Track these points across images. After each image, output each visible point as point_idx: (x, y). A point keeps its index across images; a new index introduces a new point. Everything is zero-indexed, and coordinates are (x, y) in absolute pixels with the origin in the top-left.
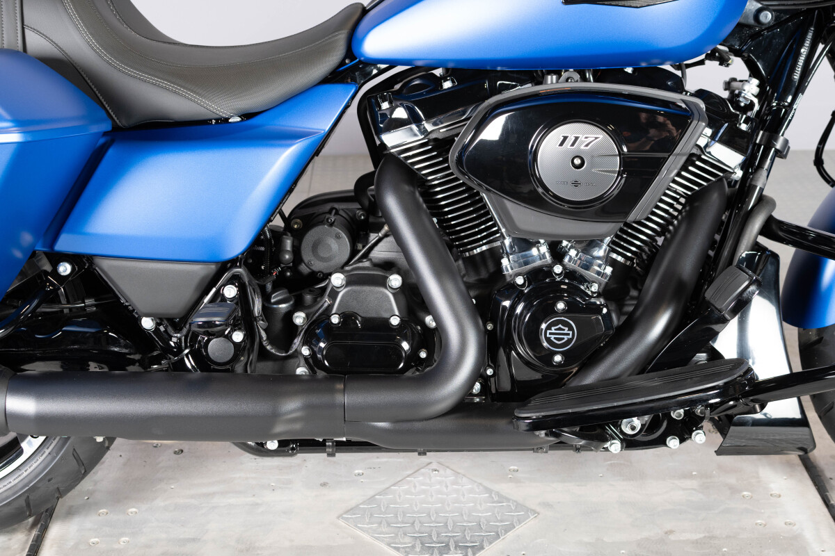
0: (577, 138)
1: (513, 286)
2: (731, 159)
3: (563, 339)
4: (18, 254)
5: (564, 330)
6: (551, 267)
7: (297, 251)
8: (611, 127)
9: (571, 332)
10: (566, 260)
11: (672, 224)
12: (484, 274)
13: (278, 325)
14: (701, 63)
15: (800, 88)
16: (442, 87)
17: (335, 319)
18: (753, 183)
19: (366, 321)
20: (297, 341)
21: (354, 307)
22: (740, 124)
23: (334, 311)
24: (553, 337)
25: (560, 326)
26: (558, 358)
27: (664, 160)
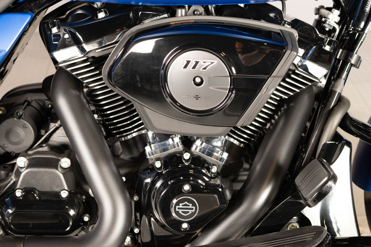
0: (197, 63)
1: (153, 168)
3: (189, 212)
5: (189, 206)
6: (181, 153)
8: (223, 54)
9: (194, 207)
10: (193, 148)
11: (274, 118)
12: (136, 154)
16: (97, 16)
17: (18, 193)
18: (334, 89)
19: (42, 194)
21: (33, 184)
22: (325, 46)
23: (18, 186)
24: (180, 211)
25: (186, 203)
26: (185, 226)
27: (265, 81)
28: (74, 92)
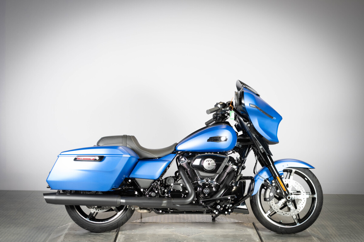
0: (209, 161)
1: (200, 185)
2: (235, 167)
4: (123, 179)
7: (165, 181)
8: (214, 159)
9: (208, 191)
10: (208, 181)
13: (162, 192)
14: (231, 153)
15: (246, 156)
16: (189, 154)
17: (172, 190)
19: (176, 190)
20: (166, 194)
21: (175, 188)
26: (206, 195)
27: (221, 164)
28: (183, 171)
